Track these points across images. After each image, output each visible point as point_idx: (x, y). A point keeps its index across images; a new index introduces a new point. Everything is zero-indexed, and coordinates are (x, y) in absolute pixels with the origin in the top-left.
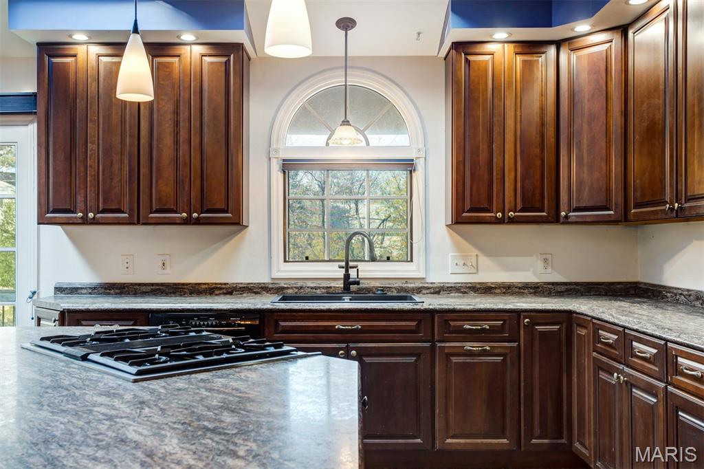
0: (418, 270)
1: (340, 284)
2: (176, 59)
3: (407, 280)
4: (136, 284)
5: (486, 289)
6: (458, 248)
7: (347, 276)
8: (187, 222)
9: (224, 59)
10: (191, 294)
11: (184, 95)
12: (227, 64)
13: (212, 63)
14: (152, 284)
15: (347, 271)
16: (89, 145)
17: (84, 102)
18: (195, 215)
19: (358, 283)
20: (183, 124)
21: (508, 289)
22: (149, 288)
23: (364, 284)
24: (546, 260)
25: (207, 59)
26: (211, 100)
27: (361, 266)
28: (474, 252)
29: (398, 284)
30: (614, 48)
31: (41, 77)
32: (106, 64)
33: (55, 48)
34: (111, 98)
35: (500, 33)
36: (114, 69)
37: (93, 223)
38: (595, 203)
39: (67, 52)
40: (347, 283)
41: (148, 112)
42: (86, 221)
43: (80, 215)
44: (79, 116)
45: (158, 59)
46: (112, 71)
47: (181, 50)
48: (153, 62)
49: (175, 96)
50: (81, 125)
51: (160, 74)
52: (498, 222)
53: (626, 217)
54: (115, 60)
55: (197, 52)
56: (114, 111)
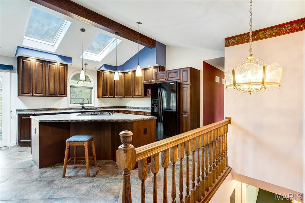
0: (93, 105)
1: (82, 108)
3: (91, 107)
4: (39, 109)
5: (103, 108)
6: (99, 101)
7: (83, 106)
8: (57, 96)
9: (64, 67)
11: (56, 72)
12: (65, 68)
13: (62, 67)
15: (83, 105)
16: (33, 80)
17: (32, 71)
18: (58, 95)
20: (56, 78)
21: (106, 108)
22: (42, 110)
23: (86, 107)
24: (111, 103)
25: (61, 66)
26: (61, 74)
27: (85, 104)
28: (101, 102)
29: (90, 107)
30: (123, 75)
31: (20, 64)
32: (38, 64)
33: (24, 58)
34: (39, 71)
35: (109, 70)
36: (40, 65)
37: (35, 96)
38: (120, 95)
39: (27, 59)
40: (83, 107)
41: (48, 75)
42: (33, 96)
43: (32, 94)
44: (31, 74)
45: (50, 65)
46: (39, 65)
47: (55, 64)
48: (49, 65)
49: (54, 72)
50: (31, 76)
51: (51, 67)
52: (107, 97)
53: (124, 97)
54: (40, 63)
55: (59, 64)
56: (40, 74)
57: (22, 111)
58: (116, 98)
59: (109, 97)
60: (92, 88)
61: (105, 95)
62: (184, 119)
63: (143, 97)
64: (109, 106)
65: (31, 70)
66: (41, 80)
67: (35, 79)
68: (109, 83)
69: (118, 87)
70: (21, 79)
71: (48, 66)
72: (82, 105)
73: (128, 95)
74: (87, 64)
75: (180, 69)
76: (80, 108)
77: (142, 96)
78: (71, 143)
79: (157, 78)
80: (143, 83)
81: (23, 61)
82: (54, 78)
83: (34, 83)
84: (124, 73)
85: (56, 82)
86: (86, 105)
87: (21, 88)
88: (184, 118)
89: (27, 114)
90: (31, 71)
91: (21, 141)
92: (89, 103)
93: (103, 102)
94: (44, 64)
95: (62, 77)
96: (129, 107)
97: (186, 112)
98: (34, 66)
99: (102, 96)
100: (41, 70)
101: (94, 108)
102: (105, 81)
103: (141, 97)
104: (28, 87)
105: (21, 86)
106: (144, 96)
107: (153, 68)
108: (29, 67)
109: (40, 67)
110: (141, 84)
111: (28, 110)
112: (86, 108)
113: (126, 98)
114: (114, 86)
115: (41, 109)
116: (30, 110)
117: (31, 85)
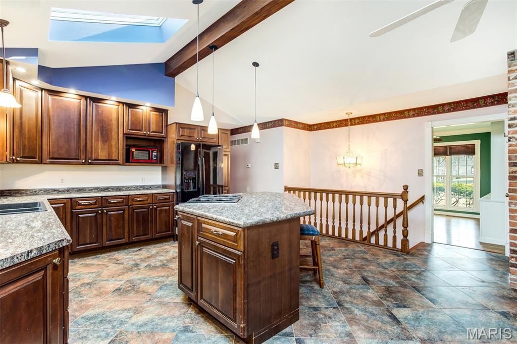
38: (31, 155)
53: (40, 162)
63: (123, 165)
77: (120, 162)
79: (182, 134)
80: (124, 134)
84: (43, 90)
106: (126, 162)
107: (151, 109)
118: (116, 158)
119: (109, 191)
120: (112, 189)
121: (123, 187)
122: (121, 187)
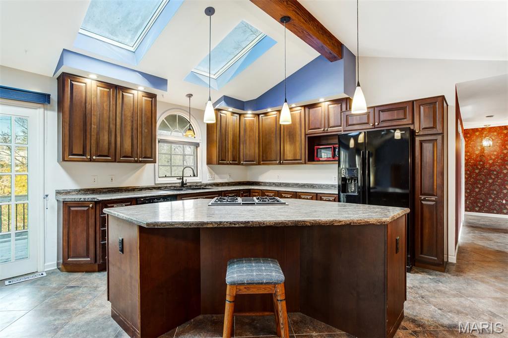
0: (200, 179)
1: (180, 185)
2: (131, 95)
3: (197, 183)
4: (100, 189)
5: (217, 185)
6: (210, 171)
7: (183, 182)
8: (137, 162)
9: (151, 99)
10: (125, 191)
11: (135, 110)
12: (152, 101)
13: (146, 100)
14: (107, 188)
15: (183, 179)
16: (92, 125)
17: (90, 106)
18: (140, 159)
19: (186, 184)
21: (222, 184)
22: (106, 190)
23: (188, 184)
25: (144, 98)
26: (146, 114)
27: (187, 179)
28: (214, 173)
30: (255, 119)
31: (66, 89)
32: (101, 90)
33: (73, 77)
34: (103, 107)
35: (231, 109)
36: (105, 94)
37: (94, 161)
38: (250, 160)
39: (80, 81)
40: (183, 185)
41: (120, 115)
42: (91, 160)
43: (89, 157)
44: (87, 112)
45: (124, 93)
46: (102, 93)
47: (133, 92)
48: (122, 94)
49: (132, 111)
50: (88, 116)
51: (125, 99)
52: (227, 164)
53: (259, 164)
54: (105, 89)
55: (140, 94)
56: (105, 112)
57: (68, 192)
58: (242, 164)
59: (231, 164)
60: (197, 145)
61: (224, 159)
62: (426, 210)
63: (305, 163)
64: (227, 181)
65: (87, 104)
66: (107, 127)
67: (94, 125)
68: (229, 135)
69: (246, 143)
70: (68, 122)
71: (119, 97)
72: (181, 180)
73: (269, 159)
74: (192, 95)
75: (413, 102)
76: (176, 185)
77: (303, 161)
78: (242, 287)
79: (350, 123)
80: (305, 135)
81: (71, 83)
82: (132, 121)
83: (94, 133)
84: (258, 115)
85: (135, 131)
86: (189, 180)
87: (67, 144)
88: (424, 207)
89: (81, 200)
90: (87, 106)
91: (69, 259)
92: (194, 176)
93: (217, 174)
94: (113, 93)
95: (147, 121)
96: (265, 184)
97: (433, 195)
98: (93, 96)
99: (218, 162)
100: (106, 106)
101: (201, 185)
102: (223, 131)
103: (301, 163)
104: (82, 142)
105: (67, 139)
106: (309, 161)
107: (328, 103)
108: (84, 97)
109: (105, 99)
110: (301, 137)
111: (80, 191)
112: (187, 186)
113: (263, 164)
114: (238, 141)
115: (104, 189)
116: (82, 192)
117: (88, 136)
118: (299, 158)
119: (305, 187)
120: (308, 186)
121: (316, 185)
122: (314, 184)
